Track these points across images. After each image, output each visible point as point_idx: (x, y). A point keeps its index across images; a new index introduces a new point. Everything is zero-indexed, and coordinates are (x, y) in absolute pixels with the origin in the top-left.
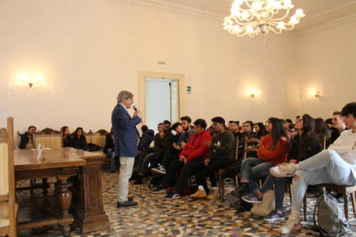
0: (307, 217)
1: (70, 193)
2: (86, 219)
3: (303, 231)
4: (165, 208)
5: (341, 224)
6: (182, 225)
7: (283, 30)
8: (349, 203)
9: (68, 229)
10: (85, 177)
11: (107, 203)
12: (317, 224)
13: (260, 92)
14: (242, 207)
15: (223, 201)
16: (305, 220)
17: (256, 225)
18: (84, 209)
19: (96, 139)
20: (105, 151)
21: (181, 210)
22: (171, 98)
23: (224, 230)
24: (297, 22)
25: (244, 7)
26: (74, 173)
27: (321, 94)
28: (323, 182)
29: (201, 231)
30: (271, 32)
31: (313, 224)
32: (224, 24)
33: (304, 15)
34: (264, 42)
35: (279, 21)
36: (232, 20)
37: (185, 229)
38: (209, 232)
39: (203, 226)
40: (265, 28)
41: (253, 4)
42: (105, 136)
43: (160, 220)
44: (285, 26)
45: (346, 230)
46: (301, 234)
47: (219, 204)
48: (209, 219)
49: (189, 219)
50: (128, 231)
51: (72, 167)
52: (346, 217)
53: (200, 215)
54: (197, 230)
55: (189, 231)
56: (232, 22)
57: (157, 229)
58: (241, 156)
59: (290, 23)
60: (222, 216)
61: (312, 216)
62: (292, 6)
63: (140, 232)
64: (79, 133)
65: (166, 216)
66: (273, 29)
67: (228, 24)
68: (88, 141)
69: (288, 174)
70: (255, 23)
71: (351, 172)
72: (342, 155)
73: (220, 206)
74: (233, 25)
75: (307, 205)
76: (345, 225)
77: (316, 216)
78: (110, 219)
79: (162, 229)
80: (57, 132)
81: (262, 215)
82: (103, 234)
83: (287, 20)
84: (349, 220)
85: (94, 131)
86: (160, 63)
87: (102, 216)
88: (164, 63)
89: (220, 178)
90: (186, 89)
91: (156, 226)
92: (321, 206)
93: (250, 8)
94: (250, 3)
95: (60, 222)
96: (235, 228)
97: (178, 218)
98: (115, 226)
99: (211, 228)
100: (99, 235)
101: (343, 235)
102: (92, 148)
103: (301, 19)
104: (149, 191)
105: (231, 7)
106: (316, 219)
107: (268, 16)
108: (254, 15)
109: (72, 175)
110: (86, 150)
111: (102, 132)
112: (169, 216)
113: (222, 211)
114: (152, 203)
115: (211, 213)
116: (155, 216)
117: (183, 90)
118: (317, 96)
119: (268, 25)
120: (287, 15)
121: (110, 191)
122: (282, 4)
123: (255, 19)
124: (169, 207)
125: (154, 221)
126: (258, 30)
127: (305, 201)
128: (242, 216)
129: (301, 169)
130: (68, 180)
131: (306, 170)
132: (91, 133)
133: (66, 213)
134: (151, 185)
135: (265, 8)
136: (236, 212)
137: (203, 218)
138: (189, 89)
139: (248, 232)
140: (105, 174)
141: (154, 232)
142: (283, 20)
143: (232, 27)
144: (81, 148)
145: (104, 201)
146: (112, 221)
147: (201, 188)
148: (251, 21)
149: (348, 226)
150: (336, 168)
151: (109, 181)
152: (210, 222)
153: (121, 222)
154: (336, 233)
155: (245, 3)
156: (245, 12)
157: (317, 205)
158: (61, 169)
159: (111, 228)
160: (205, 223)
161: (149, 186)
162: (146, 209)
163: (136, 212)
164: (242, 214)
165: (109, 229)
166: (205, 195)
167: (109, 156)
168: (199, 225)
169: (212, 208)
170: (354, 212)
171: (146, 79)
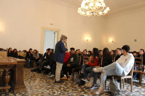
0: (106, 88)
1: (10, 76)
2: (16, 87)
3: (104, 93)
4: (50, 83)
5: (118, 91)
6: (57, 90)
7: (101, 15)
9: (7, 91)
10: (17, 69)
11: (25, 81)
12: (110, 91)
13: (91, 39)
14: (81, 83)
15: (74, 81)
16: (105, 89)
17: (86, 91)
18: (15, 83)
19: (22, 54)
20: (26, 59)
21: (56, 84)
22: (54, 39)
23: (73, 92)
24: (107, 12)
25: (87, 4)
26: (12, 67)
27: (114, 41)
28: (113, 75)
29: (64, 93)
30: (96, 15)
31: (108, 91)
32: (78, 10)
33: (109, 10)
34: (93, 19)
35: (100, 11)
36: (82, 9)
37: (57, 92)
38: (67, 93)
39: (65, 91)
40: (94, 14)
42: (26, 53)
43: (48, 88)
44: (102, 13)
45: (120, 93)
46: (103, 95)
47: (72, 82)
48: (68, 88)
49: (60, 88)
50: (34, 92)
51: (11, 65)
52: (121, 88)
53: (64, 86)
54: (63, 92)
55: (59, 93)
56: (81, 10)
57: (46, 91)
58: (82, 63)
59: (104, 12)
60: (73, 87)
61: (108, 88)
62: (105, 6)
63: (39, 93)
64: (15, 51)
65: (50, 86)
66: (97, 14)
67: (79, 10)
68: (19, 55)
69: (100, 71)
70: (90, 11)
71: (123, 71)
72: (120, 64)
73: (72, 83)
74: (82, 11)
75: (107, 83)
76: (120, 91)
77: (110, 88)
78: (26, 87)
79: (48, 92)
80: (5, 50)
81: (89, 87)
82: (23, 93)
83: (103, 11)
84: (122, 89)
85: (21, 51)
87: (23, 86)
88: (52, 24)
89: (73, 72)
91: (46, 90)
92: (112, 84)
93: (88, 5)
94: (89, 3)
95: (4, 88)
96: (78, 92)
97: (55, 88)
98: (29, 90)
99: (68, 92)
100: (21, 94)
101: (119, 95)
102: (20, 57)
103: (108, 11)
104: (43, 76)
105: (81, 4)
106: (110, 89)
107: (96, 9)
108: (90, 8)
109: (11, 68)
110: (17, 58)
111: (25, 51)
112: (51, 86)
113: (73, 85)
114: (45, 81)
115: (69, 86)
116: (46, 86)
118: (112, 42)
120: (103, 9)
121: (27, 76)
122: (101, 5)
123: (90, 10)
124: (52, 83)
125: (45, 88)
126: (91, 14)
127: (105, 82)
128: (81, 87)
129: (105, 69)
130: (9, 70)
131: (107, 70)
132: (20, 51)
133: (7, 84)
134: (45, 74)
135: (94, 6)
136: (78, 86)
137: (65, 88)
139: (83, 93)
140: (25, 68)
141: (45, 93)
142: (101, 11)
144: (16, 57)
145: (24, 80)
146: (27, 88)
147: (65, 75)
148: (89, 10)
149: (121, 92)
150: (118, 69)
151: (27, 72)
152: (68, 89)
153: (31, 89)
154: (116, 94)
156: (87, 6)
157: (110, 84)
158: (6, 65)
159: (27, 91)
160: (66, 90)
161: (44, 74)
162: (42, 83)
163: (37, 85)
164: (81, 86)
165: (26, 92)
166: (66, 78)
167: (28, 61)
168: (63, 90)
169: (69, 84)
170: (123, 86)
171: (45, 30)
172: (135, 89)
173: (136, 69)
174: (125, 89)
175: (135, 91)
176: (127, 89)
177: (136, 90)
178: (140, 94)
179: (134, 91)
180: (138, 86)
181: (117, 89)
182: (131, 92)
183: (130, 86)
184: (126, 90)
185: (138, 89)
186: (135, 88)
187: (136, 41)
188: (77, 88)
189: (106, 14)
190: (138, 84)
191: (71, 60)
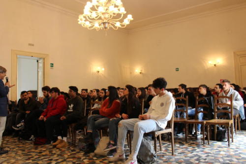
4: (30, 155)
5: (152, 156)
7: (119, 28)
8: (157, 142)
13: (103, 69)
14: (88, 150)
15: (75, 146)
17: (98, 162)
21: (43, 155)
22: (38, 71)
24: (128, 23)
27: (143, 72)
30: (111, 28)
32: (79, 20)
33: (132, 19)
35: (116, 21)
36: (85, 17)
40: (107, 25)
41: (99, 8)
44: (121, 25)
45: (155, 159)
47: (72, 149)
48: (64, 160)
49: (49, 162)
52: (155, 151)
53: (58, 158)
56: (84, 19)
59: (123, 23)
60: (74, 158)
62: (125, 12)
65: (31, 161)
66: (112, 26)
67: (81, 20)
70: (100, 21)
76: (155, 156)
83: (122, 21)
84: (157, 152)
86: (30, 45)
88: (33, 45)
90: (50, 65)
93: (97, 10)
94: (98, 7)
97: (40, 162)
101: (153, 163)
103: (131, 22)
104: (17, 143)
105: (84, 8)
107: (109, 17)
108: (100, 15)
112: (33, 160)
113: (75, 154)
114: (20, 152)
115: (66, 156)
116: (22, 162)
117: (48, 66)
118: (140, 73)
119: (109, 23)
120: (122, 17)
122: (119, 10)
123: (100, 18)
124: (34, 154)
126: (102, 26)
128: (89, 156)
134: (21, 138)
135: (107, 12)
136: (84, 154)
137: (60, 160)
138: (52, 65)
142: (119, 21)
143: (84, 22)
148: (98, 19)
152: (65, 163)
154: (149, 162)
155: (94, 6)
156: (94, 12)
162: (14, 158)
164: (88, 155)
169: (67, 152)
170: (160, 147)
171: (18, 56)
172: (179, 149)
173: (178, 116)
174: (162, 152)
175: (179, 153)
176: (167, 150)
177: (180, 151)
178: (186, 157)
179: (176, 154)
180: (183, 144)
181: (150, 154)
182: (173, 155)
183: (171, 146)
184: (165, 152)
185: (182, 148)
186: (179, 147)
187: (177, 70)
188: (82, 158)
189: (127, 25)
190: (183, 141)
191: (69, 109)
